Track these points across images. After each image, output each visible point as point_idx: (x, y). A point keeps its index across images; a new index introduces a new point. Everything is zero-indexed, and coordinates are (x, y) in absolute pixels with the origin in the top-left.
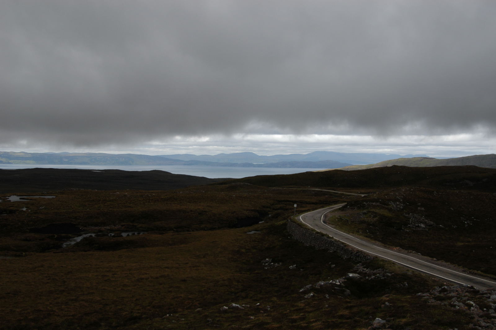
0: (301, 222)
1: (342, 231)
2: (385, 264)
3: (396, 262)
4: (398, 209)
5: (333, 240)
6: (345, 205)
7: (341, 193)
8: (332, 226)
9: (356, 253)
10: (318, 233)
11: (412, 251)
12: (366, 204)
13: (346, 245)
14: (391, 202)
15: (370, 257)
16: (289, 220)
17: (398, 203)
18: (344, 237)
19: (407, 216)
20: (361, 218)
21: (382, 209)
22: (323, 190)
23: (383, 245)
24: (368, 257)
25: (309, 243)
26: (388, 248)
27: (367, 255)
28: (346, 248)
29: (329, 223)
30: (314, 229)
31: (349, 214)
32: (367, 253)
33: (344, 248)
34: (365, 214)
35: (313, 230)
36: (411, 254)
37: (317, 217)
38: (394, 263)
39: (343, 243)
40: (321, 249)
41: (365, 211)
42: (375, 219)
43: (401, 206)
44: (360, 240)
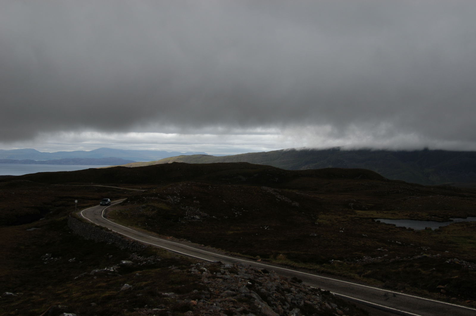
0: (82, 217)
1: (121, 224)
2: (157, 252)
3: (168, 249)
4: (175, 203)
5: (111, 233)
6: (126, 200)
7: (123, 189)
8: (112, 220)
9: (133, 243)
10: (97, 226)
11: (183, 239)
12: (145, 199)
13: (124, 236)
14: (168, 197)
15: (145, 246)
16: (70, 216)
17: (175, 197)
18: (122, 229)
19: (184, 208)
20: (140, 211)
21: (160, 203)
22: (106, 186)
23: (158, 235)
24: (143, 246)
25: (89, 236)
26: (162, 238)
27: (142, 245)
28: (123, 239)
29: (109, 218)
30: (94, 223)
31: (129, 208)
32: (143, 243)
33: (122, 239)
34: (144, 208)
35: (92, 224)
36: (183, 242)
37: (97, 212)
38: (166, 250)
39: (120, 235)
40: (100, 241)
41: (144, 205)
42: (153, 212)
43: (178, 199)
44: (137, 232)
